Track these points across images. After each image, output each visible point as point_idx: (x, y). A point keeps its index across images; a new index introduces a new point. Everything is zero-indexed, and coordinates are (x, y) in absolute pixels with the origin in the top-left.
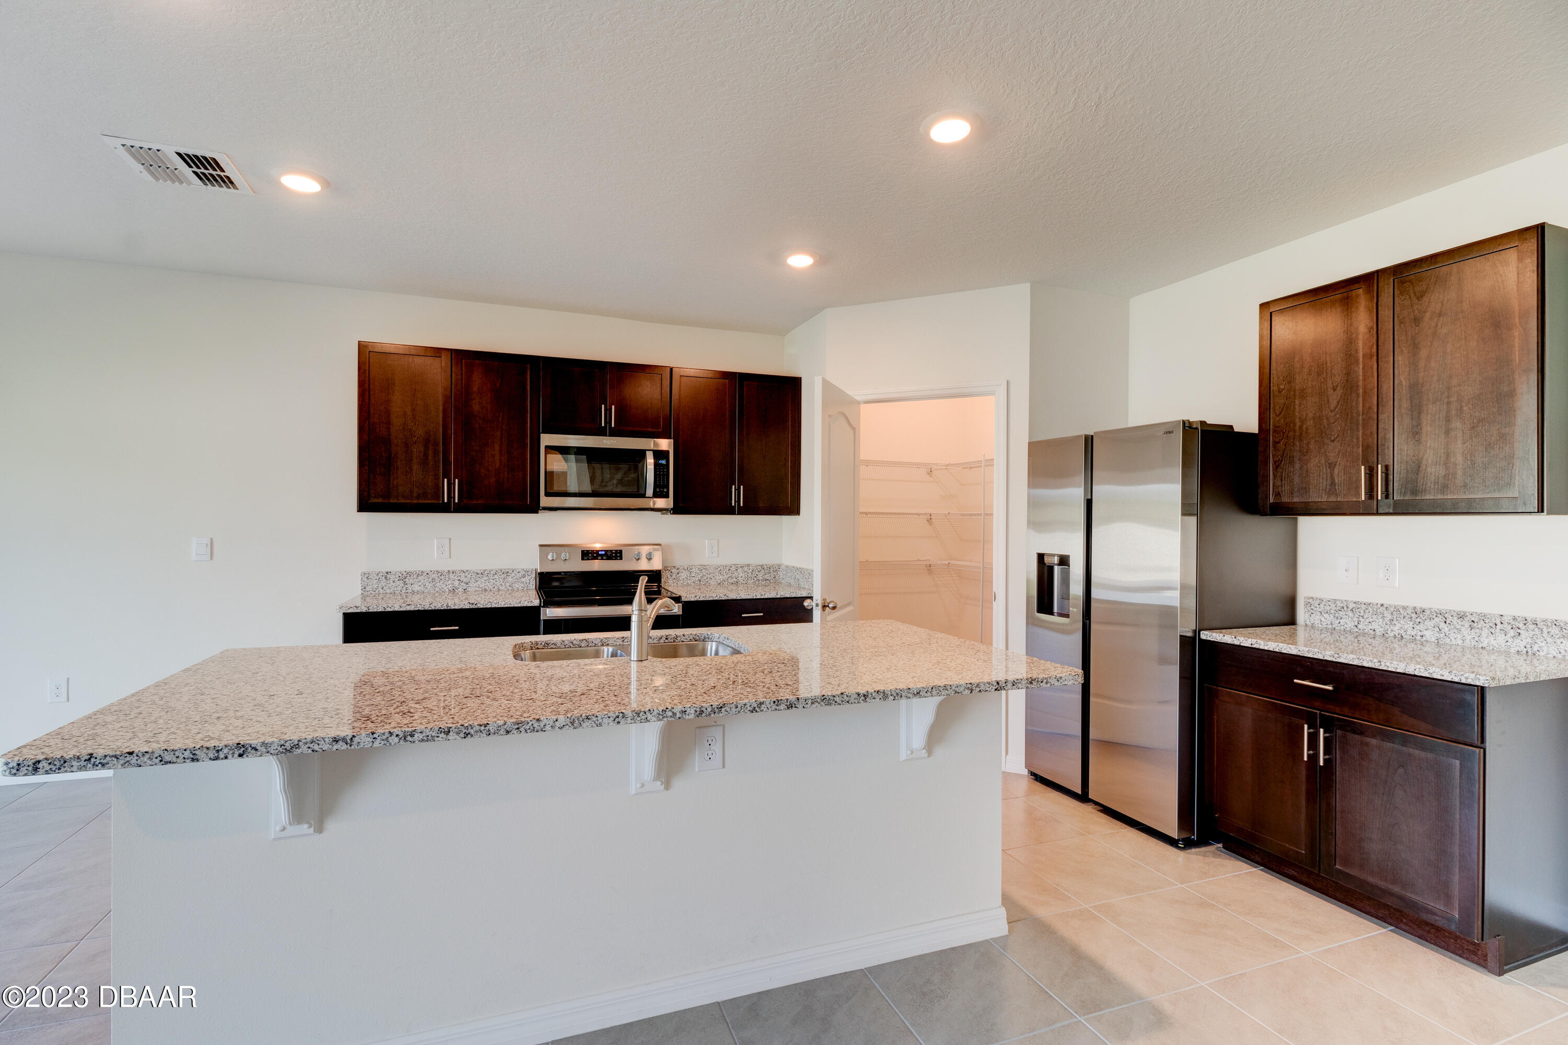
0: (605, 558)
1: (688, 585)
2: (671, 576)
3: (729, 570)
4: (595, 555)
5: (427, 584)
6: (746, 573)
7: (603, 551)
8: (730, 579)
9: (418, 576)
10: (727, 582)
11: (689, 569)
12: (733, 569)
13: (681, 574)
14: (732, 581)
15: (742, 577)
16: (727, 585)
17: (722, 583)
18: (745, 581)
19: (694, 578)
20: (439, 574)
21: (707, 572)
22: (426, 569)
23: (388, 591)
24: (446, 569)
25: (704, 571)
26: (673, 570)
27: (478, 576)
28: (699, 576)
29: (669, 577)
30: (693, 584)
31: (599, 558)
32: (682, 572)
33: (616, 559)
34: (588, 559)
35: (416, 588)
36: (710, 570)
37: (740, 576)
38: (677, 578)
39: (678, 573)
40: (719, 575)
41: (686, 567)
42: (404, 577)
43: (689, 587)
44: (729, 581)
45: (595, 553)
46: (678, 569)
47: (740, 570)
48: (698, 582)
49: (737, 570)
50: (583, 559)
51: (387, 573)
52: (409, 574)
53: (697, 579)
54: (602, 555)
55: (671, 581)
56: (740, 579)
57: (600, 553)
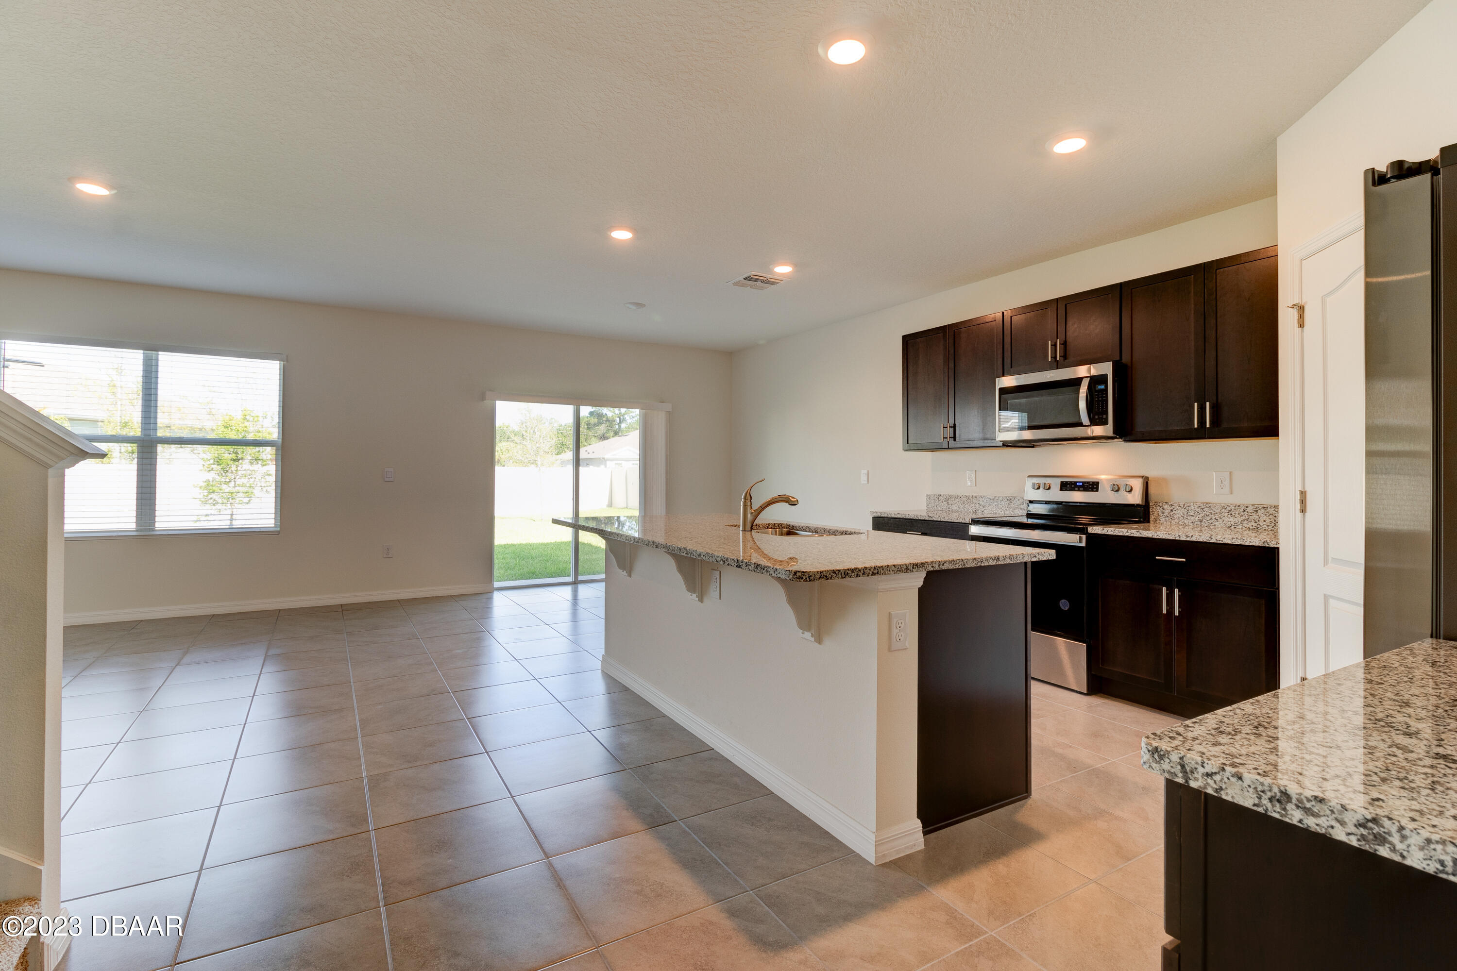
0: (1081, 489)
1: (1185, 525)
2: (1163, 513)
3: (1244, 511)
4: (1073, 486)
5: (960, 505)
6: (1271, 517)
7: (1081, 482)
8: (1246, 522)
9: (955, 499)
10: (1240, 527)
11: (1186, 507)
12: (1250, 509)
13: (1176, 512)
14: (1250, 525)
15: (1265, 521)
16: (1240, 530)
17: (1233, 527)
18: (1270, 528)
19: (1193, 518)
20: (967, 498)
21: (1212, 511)
22: (960, 494)
23: (939, 509)
24: (971, 495)
25: (1206, 509)
26: (1166, 507)
27: (991, 501)
28: (1200, 516)
29: (1161, 514)
30: (1191, 524)
31: (1077, 489)
32: (1177, 509)
33: (1092, 491)
34: (1066, 490)
35: (954, 508)
36: (1215, 510)
37: (1261, 519)
38: (1171, 516)
39: (1172, 510)
40: (1229, 516)
41: (1182, 504)
42: (948, 499)
43: (1187, 527)
44: (1244, 525)
45: (1073, 484)
46: (1172, 505)
47: (1261, 512)
48: (1199, 523)
49: (1257, 511)
50: (1061, 490)
51: (939, 495)
52: (950, 497)
53: (1197, 519)
54: (1080, 486)
55: (1163, 519)
56: (1261, 523)
57: (1078, 484)
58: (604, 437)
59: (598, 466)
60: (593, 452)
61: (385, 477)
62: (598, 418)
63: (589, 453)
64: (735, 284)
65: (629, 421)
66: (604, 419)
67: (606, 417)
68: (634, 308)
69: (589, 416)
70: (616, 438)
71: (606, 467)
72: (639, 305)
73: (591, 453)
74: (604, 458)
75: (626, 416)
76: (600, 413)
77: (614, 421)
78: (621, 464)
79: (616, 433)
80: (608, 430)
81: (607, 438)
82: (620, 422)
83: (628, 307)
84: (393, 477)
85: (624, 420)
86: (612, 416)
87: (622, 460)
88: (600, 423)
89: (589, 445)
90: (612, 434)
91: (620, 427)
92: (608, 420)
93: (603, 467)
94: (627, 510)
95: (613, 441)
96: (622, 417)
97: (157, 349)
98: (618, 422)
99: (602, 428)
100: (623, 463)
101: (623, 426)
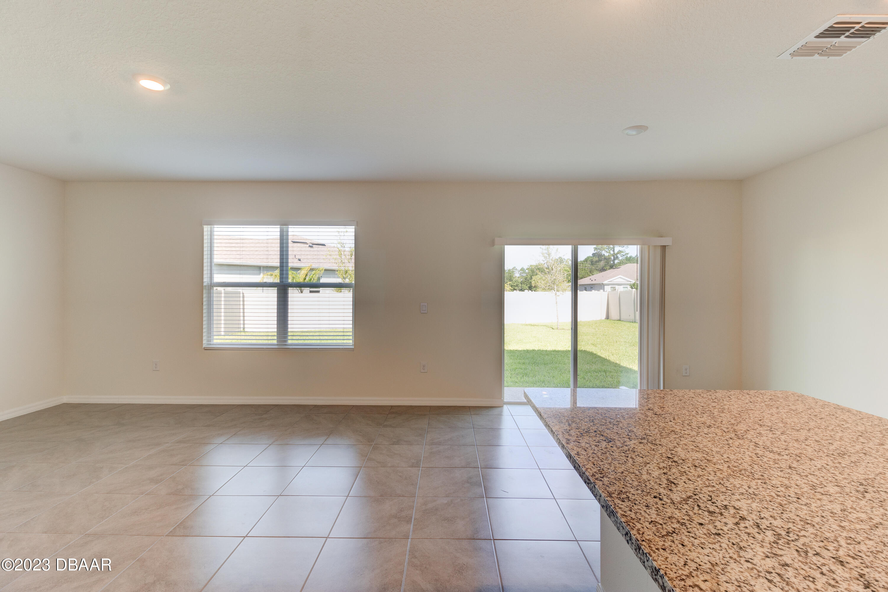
58: (603, 270)
59: (598, 291)
60: (595, 280)
61: (421, 310)
62: (598, 258)
63: (592, 280)
64: (793, 55)
65: (621, 258)
66: (603, 258)
67: (604, 256)
68: (634, 133)
69: (592, 256)
70: (612, 270)
71: (604, 291)
72: (641, 128)
73: (594, 280)
74: (603, 284)
75: (618, 255)
76: (600, 254)
77: (610, 259)
78: (615, 287)
79: (612, 267)
80: (606, 265)
81: (605, 270)
82: (614, 260)
83: (627, 134)
84: (427, 310)
85: (617, 258)
86: (609, 255)
87: (616, 285)
88: (600, 261)
89: (593, 275)
90: (608, 267)
91: (614, 263)
92: (605, 258)
93: (602, 291)
94: (619, 322)
95: (610, 272)
96: (615, 256)
97: (287, 224)
98: (613, 259)
99: (602, 264)
100: (617, 287)
101: (616, 261)
